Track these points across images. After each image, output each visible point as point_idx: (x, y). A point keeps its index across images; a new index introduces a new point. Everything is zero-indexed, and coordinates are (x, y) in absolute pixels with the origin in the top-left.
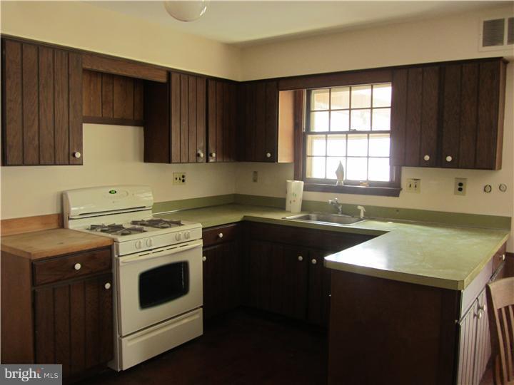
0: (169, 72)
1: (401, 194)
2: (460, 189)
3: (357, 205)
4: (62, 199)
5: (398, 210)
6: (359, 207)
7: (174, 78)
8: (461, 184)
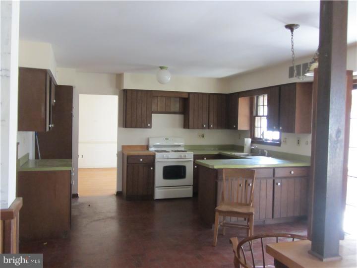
0: (189, 94)
1: (282, 145)
2: (298, 143)
3: (264, 150)
4: (148, 140)
5: (279, 153)
6: (265, 151)
7: (191, 96)
8: (298, 141)
